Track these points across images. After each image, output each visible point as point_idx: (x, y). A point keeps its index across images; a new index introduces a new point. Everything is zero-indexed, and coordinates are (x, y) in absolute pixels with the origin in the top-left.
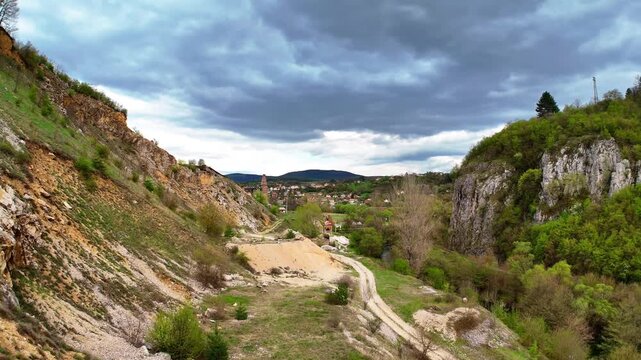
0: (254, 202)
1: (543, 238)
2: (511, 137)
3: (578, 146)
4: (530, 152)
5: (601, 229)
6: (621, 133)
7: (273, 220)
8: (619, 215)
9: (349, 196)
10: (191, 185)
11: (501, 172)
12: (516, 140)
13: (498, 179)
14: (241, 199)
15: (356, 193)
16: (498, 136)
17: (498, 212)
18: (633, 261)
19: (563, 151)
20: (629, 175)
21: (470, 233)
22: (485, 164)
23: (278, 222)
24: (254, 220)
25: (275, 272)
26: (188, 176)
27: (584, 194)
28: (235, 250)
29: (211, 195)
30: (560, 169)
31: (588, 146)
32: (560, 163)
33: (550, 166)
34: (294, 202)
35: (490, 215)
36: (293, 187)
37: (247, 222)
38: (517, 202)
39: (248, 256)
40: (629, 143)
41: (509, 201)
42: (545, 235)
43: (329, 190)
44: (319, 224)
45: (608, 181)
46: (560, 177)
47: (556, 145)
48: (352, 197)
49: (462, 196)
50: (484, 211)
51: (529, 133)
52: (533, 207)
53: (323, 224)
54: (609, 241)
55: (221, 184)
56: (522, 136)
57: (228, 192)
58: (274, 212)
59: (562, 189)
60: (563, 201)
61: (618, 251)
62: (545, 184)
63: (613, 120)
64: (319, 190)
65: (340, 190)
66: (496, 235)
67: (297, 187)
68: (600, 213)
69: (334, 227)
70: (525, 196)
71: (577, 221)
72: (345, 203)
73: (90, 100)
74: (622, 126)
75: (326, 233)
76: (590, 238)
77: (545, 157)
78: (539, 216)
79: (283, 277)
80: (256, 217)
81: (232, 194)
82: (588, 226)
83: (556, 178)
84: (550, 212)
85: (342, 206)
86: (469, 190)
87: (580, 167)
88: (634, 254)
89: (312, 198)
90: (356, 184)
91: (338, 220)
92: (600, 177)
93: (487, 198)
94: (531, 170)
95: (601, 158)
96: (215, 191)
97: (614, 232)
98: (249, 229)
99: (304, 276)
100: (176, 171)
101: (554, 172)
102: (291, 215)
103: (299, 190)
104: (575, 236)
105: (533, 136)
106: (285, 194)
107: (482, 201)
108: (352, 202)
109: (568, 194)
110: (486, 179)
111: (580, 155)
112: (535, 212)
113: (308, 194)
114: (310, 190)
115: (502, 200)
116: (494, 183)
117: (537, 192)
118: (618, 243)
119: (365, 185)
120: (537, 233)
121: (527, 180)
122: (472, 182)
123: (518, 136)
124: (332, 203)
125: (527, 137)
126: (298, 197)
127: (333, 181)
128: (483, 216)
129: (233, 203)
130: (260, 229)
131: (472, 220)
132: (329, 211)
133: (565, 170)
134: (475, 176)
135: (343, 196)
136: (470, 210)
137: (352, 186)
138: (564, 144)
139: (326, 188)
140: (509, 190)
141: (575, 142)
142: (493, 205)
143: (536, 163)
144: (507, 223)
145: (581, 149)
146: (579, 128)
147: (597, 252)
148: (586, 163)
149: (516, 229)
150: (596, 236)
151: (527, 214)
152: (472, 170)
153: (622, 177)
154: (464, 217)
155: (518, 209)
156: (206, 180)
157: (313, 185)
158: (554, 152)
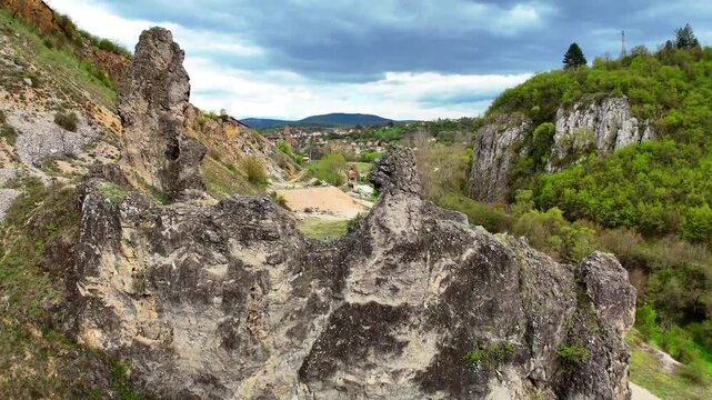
0: (279, 152)
1: (548, 187)
2: (531, 90)
3: (590, 103)
4: (548, 106)
5: (599, 181)
6: (634, 92)
7: (298, 170)
8: (618, 170)
9: (376, 143)
10: (218, 137)
11: (519, 125)
12: (535, 93)
13: (515, 130)
14: (266, 149)
15: (383, 140)
16: (520, 87)
17: (513, 162)
18: (622, 211)
19: (576, 106)
20: (636, 133)
21: (487, 181)
22: (505, 116)
23: (303, 172)
24: (280, 170)
25: (307, 211)
26: (213, 127)
27: (591, 149)
28: (274, 194)
29: (237, 146)
30: (571, 124)
31: (599, 103)
32: (573, 118)
33: (562, 120)
34: (317, 150)
35: (506, 165)
36: (315, 134)
37: (274, 172)
38: (531, 154)
39: (285, 198)
40: (640, 102)
41: (524, 152)
42: (550, 185)
43: (354, 137)
44: (343, 174)
45: (614, 138)
46: (571, 132)
47: (571, 100)
48: (379, 145)
49: (482, 146)
50: (500, 161)
51: (549, 87)
52: (544, 159)
53: (348, 174)
54: (605, 192)
55: (246, 135)
56: (542, 89)
57: (253, 143)
58: (298, 162)
59: (572, 143)
60: (572, 153)
61: (610, 202)
62: (557, 137)
63: (628, 78)
64: (343, 137)
65: (366, 137)
66: (509, 184)
67: (319, 134)
68: (602, 166)
69: (358, 177)
70: (539, 149)
71: (579, 174)
72: (372, 151)
73: (112, 56)
74: (637, 85)
75: (350, 182)
76: (588, 189)
77: (560, 111)
78: (549, 168)
79: (315, 214)
80: (281, 166)
81: (257, 144)
82: (589, 178)
83: (567, 132)
84: (559, 164)
85: (368, 155)
86: (488, 141)
87: (591, 121)
88: (625, 205)
89: (336, 146)
90: (384, 131)
91: (364, 169)
92: (607, 133)
93: (504, 149)
94: (546, 124)
95: (610, 115)
96: (241, 141)
97: (611, 184)
98: (276, 179)
99: (331, 214)
100: (201, 124)
101: (567, 127)
102: (315, 165)
103: (322, 136)
104: (577, 187)
105: (552, 90)
106: (307, 141)
107: (499, 151)
108: (379, 149)
109: (578, 148)
110: (504, 131)
111: (592, 112)
112: (546, 163)
113: (332, 141)
114: (334, 137)
115: (517, 151)
116: (511, 135)
117: (550, 145)
118: (613, 194)
119: (394, 132)
120: (544, 183)
121: (541, 133)
122: (491, 133)
123: (538, 89)
124: (358, 151)
125: (547, 91)
126: (321, 146)
127: (358, 127)
128: (499, 166)
129: (259, 153)
130: (286, 178)
131: (490, 170)
132: (354, 161)
133: (577, 125)
134: (494, 127)
135: (370, 143)
136: (489, 159)
137: (379, 132)
138: (577, 100)
139: (351, 135)
140: (525, 141)
141: (588, 98)
142: (508, 155)
143: (552, 118)
144: (520, 173)
145: (592, 106)
146: (594, 85)
147: (592, 201)
148: (597, 120)
149: (527, 180)
150: (594, 187)
151: (538, 165)
152: (492, 121)
153: (628, 134)
154: (483, 167)
155: (531, 160)
156: (231, 131)
157: (336, 131)
158: (567, 106)
